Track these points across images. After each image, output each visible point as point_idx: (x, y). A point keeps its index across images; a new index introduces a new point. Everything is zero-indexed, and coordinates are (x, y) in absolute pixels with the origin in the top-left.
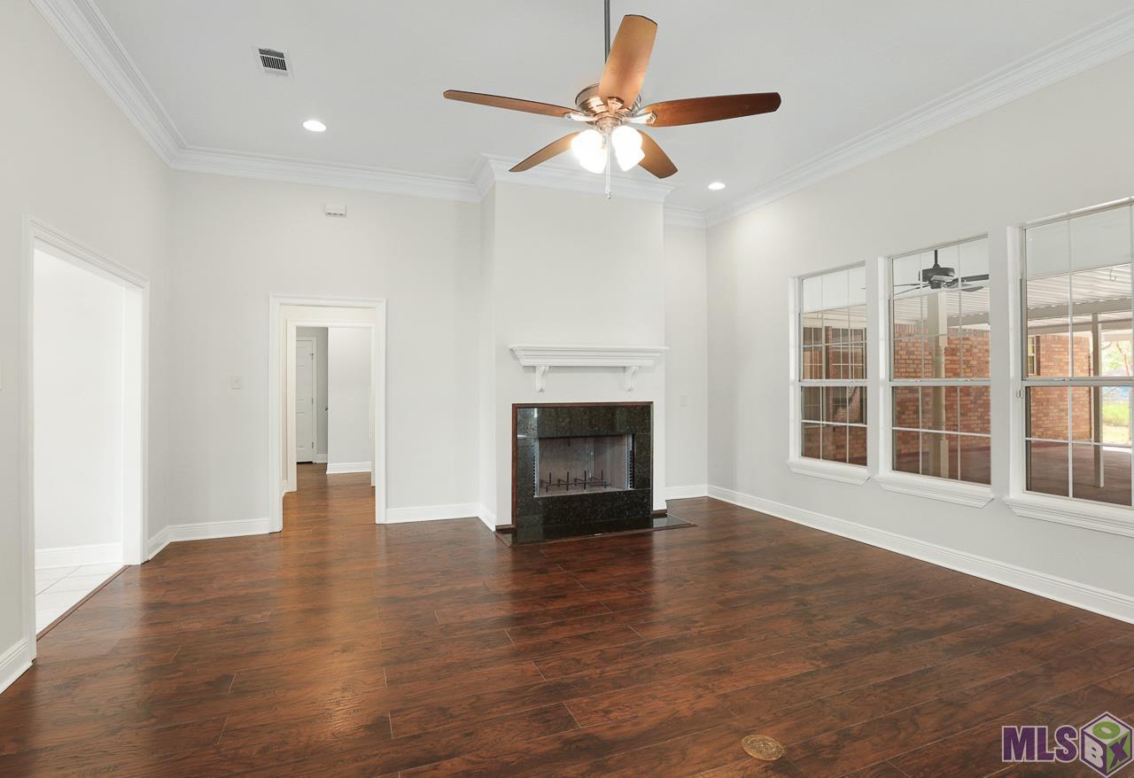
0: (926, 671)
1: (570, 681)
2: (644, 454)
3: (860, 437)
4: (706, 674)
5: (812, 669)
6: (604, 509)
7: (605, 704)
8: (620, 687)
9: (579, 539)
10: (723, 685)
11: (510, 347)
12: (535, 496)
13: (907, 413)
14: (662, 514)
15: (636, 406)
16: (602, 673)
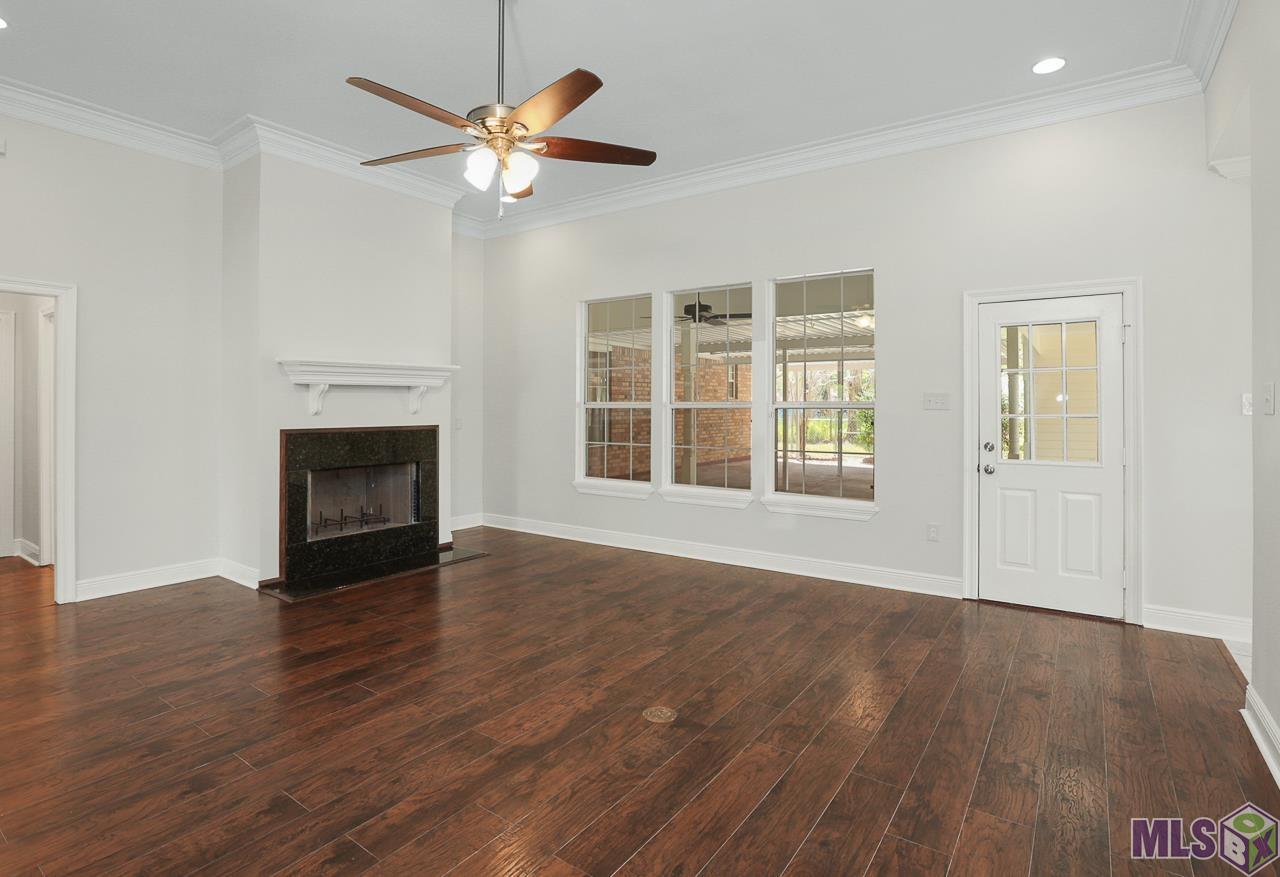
0: (739, 637)
1: (465, 711)
2: (430, 482)
3: (644, 456)
4: (584, 676)
5: (663, 653)
6: (389, 547)
7: (512, 720)
8: (517, 704)
9: (372, 582)
10: (603, 680)
11: (278, 359)
12: (309, 540)
13: (642, 433)
14: (448, 547)
15: (422, 430)
16: (491, 697)
